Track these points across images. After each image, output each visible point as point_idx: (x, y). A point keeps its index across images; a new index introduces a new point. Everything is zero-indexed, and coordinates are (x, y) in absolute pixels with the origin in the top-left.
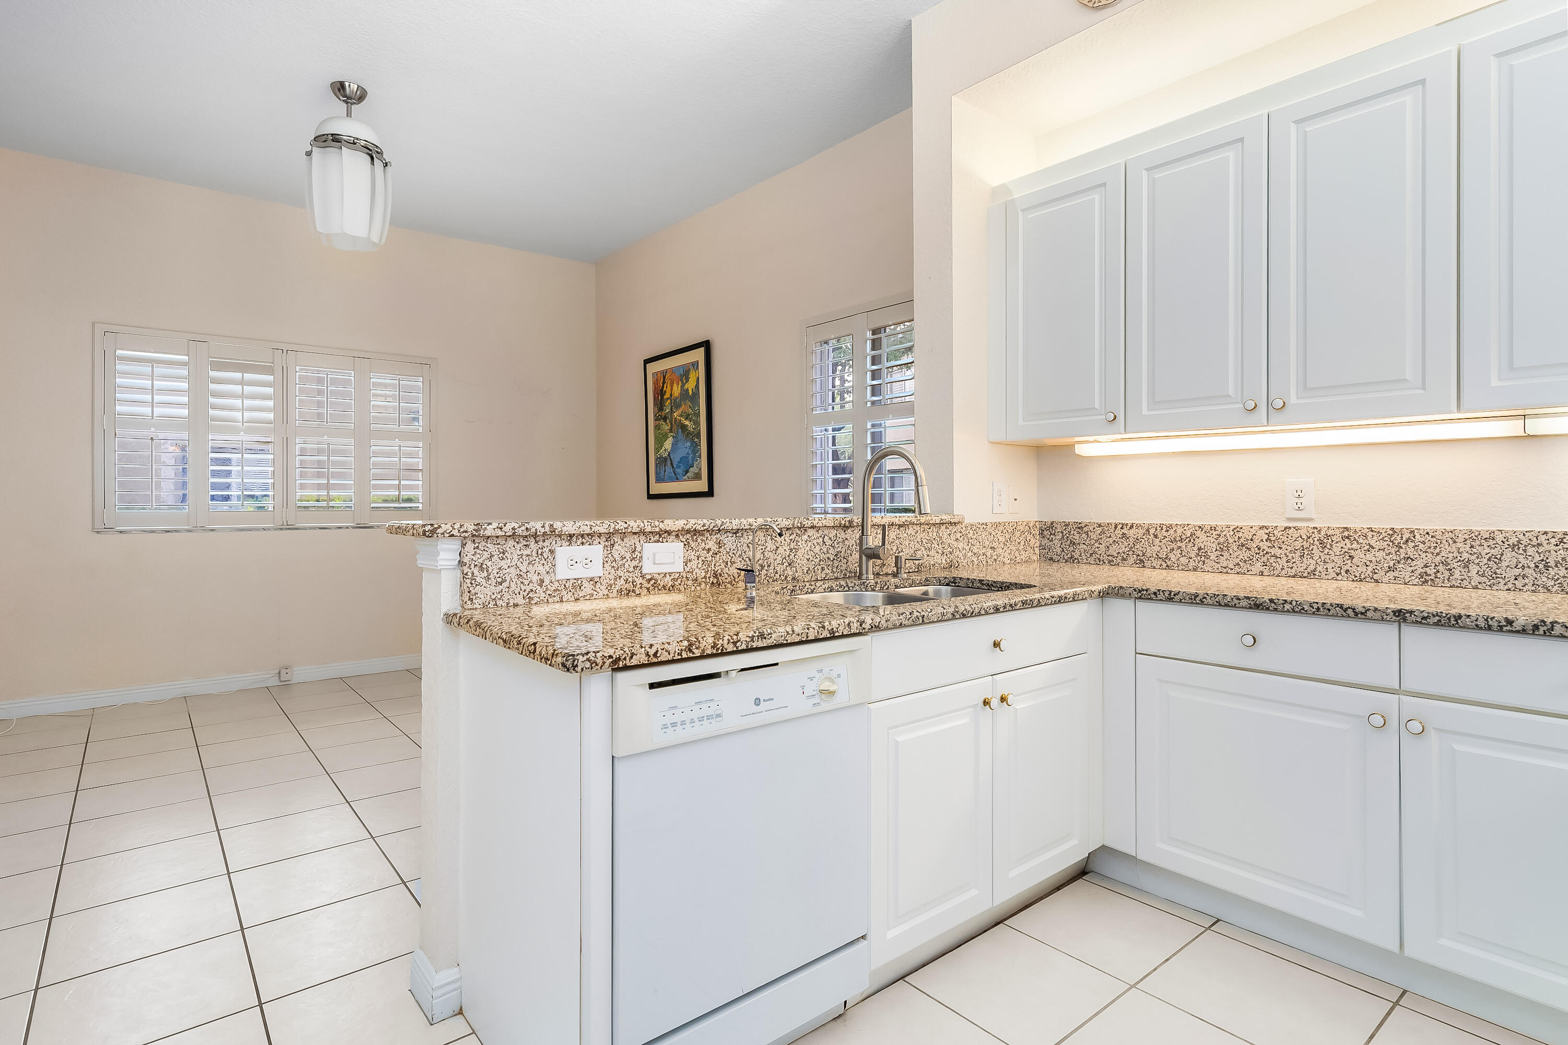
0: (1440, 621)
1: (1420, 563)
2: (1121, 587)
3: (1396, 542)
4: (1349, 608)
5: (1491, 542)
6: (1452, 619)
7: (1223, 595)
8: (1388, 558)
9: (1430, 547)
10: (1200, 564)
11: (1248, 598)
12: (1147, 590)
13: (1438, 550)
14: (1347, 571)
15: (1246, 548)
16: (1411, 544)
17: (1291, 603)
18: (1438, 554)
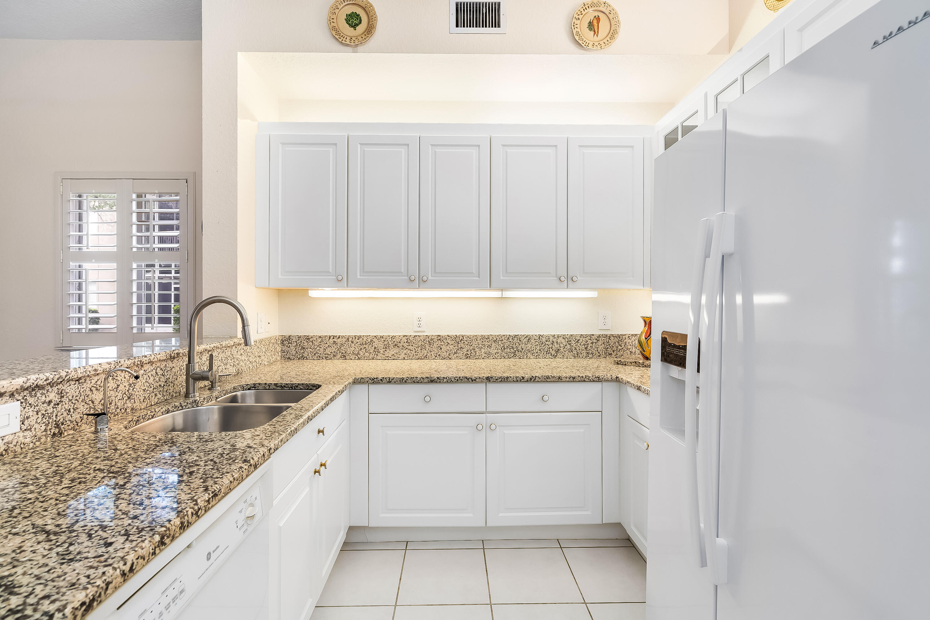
0: (502, 380)
1: (465, 350)
2: (362, 378)
3: (457, 341)
4: (469, 378)
5: (488, 340)
6: (506, 379)
7: (416, 377)
8: (454, 348)
9: (469, 343)
10: (375, 356)
11: (427, 378)
12: (377, 379)
13: (471, 344)
14: (439, 355)
15: (397, 346)
16: (462, 342)
17: (446, 379)
18: (471, 345)
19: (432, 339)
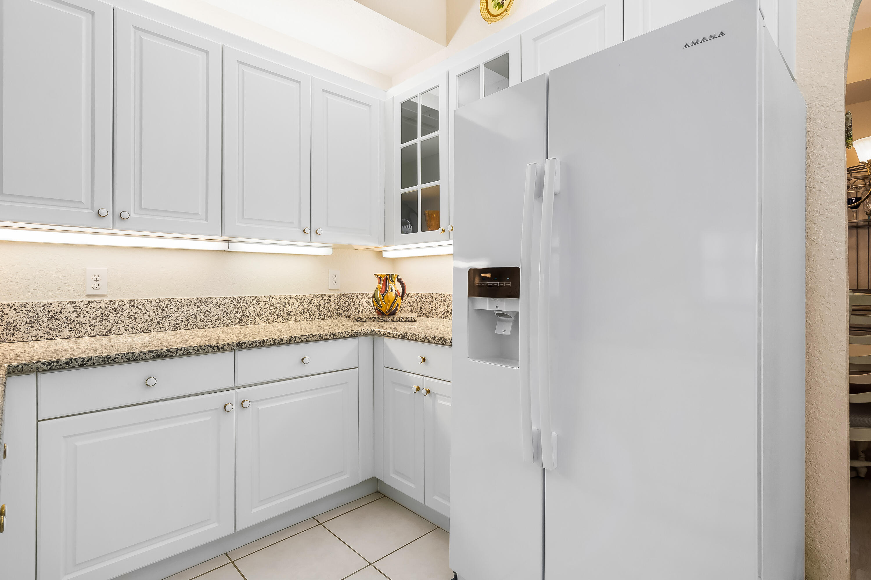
0: (256, 345)
1: (173, 318)
2: (25, 364)
3: (161, 307)
4: (215, 346)
5: (206, 304)
6: (261, 343)
7: (132, 353)
8: (157, 317)
9: (178, 309)
11: (151, 352)
12: (57, 362)
13: (182, 310)
14: (132, 328)
15: (56, 319)
16: (169, 308)
17: (181, 350)
18: (182, 312)
19: (120, 306)
